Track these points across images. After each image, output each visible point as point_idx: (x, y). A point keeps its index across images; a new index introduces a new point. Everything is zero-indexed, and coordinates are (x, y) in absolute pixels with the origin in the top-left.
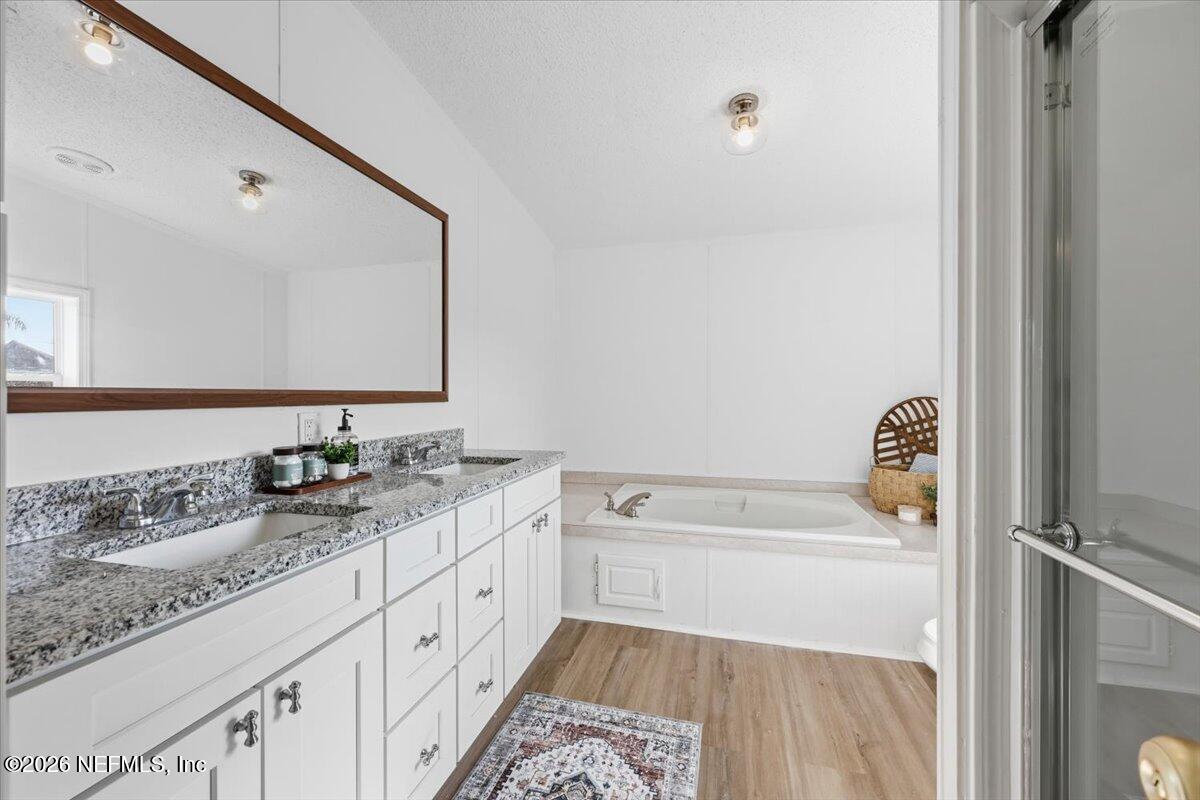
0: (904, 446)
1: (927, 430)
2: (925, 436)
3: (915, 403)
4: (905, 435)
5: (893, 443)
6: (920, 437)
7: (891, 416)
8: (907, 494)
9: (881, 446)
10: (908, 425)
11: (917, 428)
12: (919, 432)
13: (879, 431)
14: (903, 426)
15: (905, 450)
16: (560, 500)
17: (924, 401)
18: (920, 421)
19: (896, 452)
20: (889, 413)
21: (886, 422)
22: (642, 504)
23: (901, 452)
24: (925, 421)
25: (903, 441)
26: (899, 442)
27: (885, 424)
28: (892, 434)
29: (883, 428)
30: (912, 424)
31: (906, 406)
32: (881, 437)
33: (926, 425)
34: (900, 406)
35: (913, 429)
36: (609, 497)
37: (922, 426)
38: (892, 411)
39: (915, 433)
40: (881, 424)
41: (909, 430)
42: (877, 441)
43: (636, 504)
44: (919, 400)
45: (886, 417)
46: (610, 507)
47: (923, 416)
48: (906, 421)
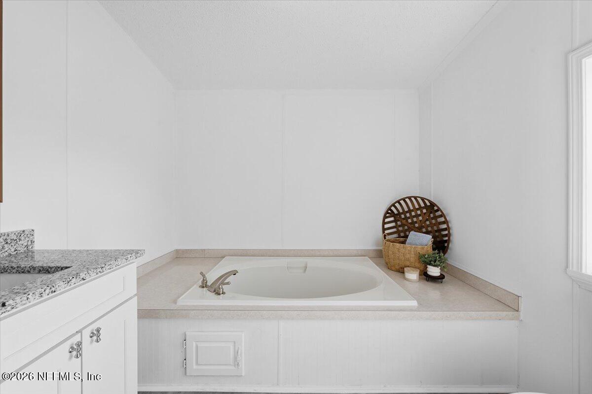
0: (400, 226)
1: (414, 217)
2: (412, 220)
3: (407, 200)
4: (401, 219)
5: (393, 224)
6: (410, 221)
7: (393, 208)
8: (408, 260)
9: (386, 226)
10: (402, 213)
11: (408, 215)
12: (409, 218)
13: (385, 217)
14: (399, 214)
15: (401, 229)
16: (136, 297)
17: (413, 199)
18: (410, 211)
19: (394, 230)
20: (391, 206)
21: (389, 211)
22: (228, 283)
23: (398, 230)
24: (413, 210)
25: (399, 223)
26: (396, 224)
27: (389, 213)
28: (392, 219)
29: (388, 215)
30: (404, 212)
31: (402, 202)
32: (387, 220)
33: (413, 214)
34: (398, 202)
35: (405, 216)
36: (204, 276)
37: (411, 214)
38: (393, 205)
39: (406, 218)
40: (387, 213)
41: (403, 216)
42: (384, 223)
43: (223, 284)
44: (410, 198)
45: (390, 209)
46: (204, 285)
47: (412, 208)
48: (401, 211)
